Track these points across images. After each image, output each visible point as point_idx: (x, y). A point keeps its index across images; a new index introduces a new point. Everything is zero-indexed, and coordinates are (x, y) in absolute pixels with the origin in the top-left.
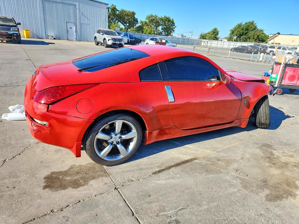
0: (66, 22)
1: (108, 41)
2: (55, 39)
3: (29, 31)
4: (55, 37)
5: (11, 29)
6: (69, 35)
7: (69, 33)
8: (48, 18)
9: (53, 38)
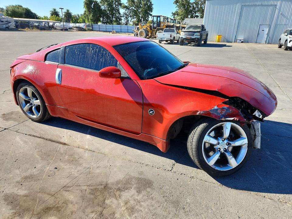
0: (260, 25)
1: (290, 42)
2: (242, 42)
3: (221, 36)
4: (243, 41)
5: (195, 34)
6: (259, 37)
7: (259, 35)
8: (242, 22)
9: (241, 41)
